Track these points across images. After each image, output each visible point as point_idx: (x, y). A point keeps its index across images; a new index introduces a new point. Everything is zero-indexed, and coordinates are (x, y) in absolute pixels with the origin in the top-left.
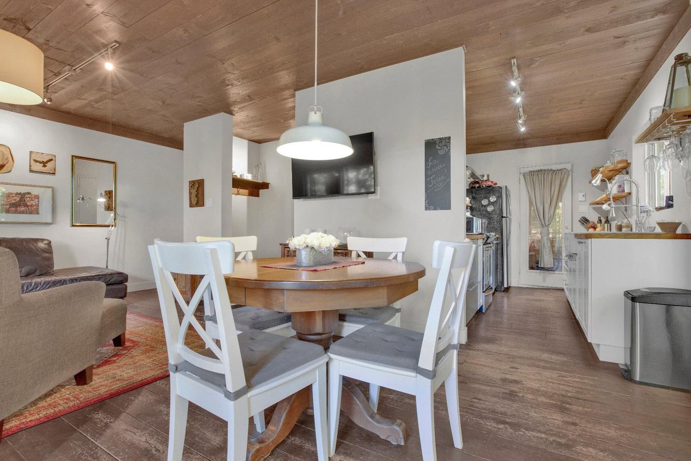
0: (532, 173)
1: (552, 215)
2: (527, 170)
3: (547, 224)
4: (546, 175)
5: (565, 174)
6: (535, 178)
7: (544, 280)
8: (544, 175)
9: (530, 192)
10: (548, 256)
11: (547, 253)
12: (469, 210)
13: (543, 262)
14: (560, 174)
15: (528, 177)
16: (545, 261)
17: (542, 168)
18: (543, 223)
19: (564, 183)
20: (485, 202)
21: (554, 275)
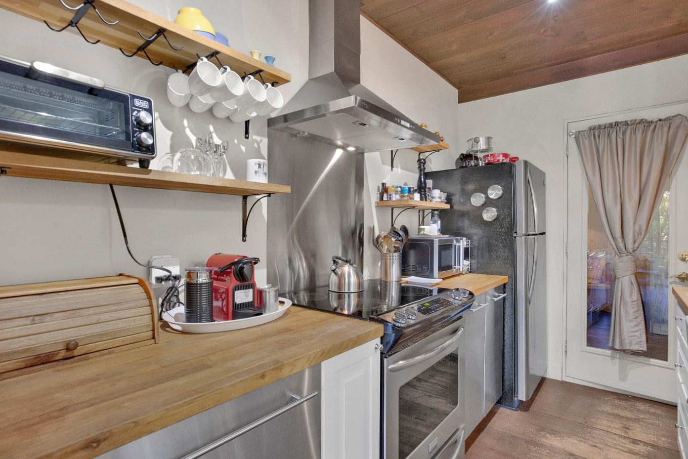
0: (596, 131)
1: (644, 227)
2: (584, 126)
3: (630, 246)
4: (628, 133)
5: (678, 128)
6: (603, 143)
7: (623, 377)
8: (624, 133)
9: (590, 173)
10: (634, 323)
11: (631, 317)
12: (436, 218)
13: (620, 336)
14: (665, 129)
15: (587, 142)
16: (626, 334)
17: (621, 118)
18: (621, 245)
19: (676, 150)
20: (477, 200)
21: (647, 368)
